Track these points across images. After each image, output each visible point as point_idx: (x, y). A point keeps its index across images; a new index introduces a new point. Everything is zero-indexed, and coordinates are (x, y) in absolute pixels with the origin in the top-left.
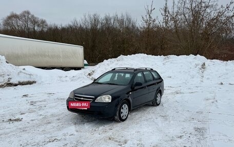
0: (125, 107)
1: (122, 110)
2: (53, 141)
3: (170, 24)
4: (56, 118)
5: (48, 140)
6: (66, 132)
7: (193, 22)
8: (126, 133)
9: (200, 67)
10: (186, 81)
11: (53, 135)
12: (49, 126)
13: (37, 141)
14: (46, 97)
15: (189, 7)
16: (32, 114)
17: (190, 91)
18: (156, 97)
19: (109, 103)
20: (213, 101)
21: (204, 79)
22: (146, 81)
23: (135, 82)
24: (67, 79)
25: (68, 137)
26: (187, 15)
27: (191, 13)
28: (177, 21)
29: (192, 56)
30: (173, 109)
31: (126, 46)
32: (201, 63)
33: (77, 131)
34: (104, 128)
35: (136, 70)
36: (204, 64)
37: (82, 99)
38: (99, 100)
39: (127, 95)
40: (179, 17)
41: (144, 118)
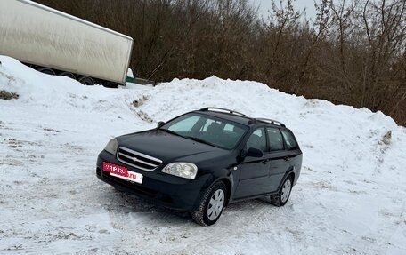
0: (220, 195)
1: (212, 201)
2: (67, 237)
3: (330, 30)
4: (66, 188)
5: (56, 233)
6: (91, 223)
7: (381, 38)
8: (215, 251)
9: (380, 138)
10: (344, 163)
11: (64, 224)
12: (54, 203)
13: (34, 231)
14: (41, 136)
15: (377, 4)
16: (16, 170)
17: (352, 187)
18: (282, 186)
19: (191, 180)
20: (397, 219)
21: (383, 168)
22: (269, 149)
23: (248, 148)
24: (87, 103)
25: (96, 235)
26: (369, 21)
27: (379, 18)
28: (345, 27)
29: (365, 111)
30: (314, 221)
31: (225, 56)
32: (383, 132)
33: (114, 227)
34: (169, 231)
35: (252, 121)
36: (389, 134)
37: (135, 159)
38: (171, 169)
39: (227, 171)
40: (353, 21)
41: (252, 227)
